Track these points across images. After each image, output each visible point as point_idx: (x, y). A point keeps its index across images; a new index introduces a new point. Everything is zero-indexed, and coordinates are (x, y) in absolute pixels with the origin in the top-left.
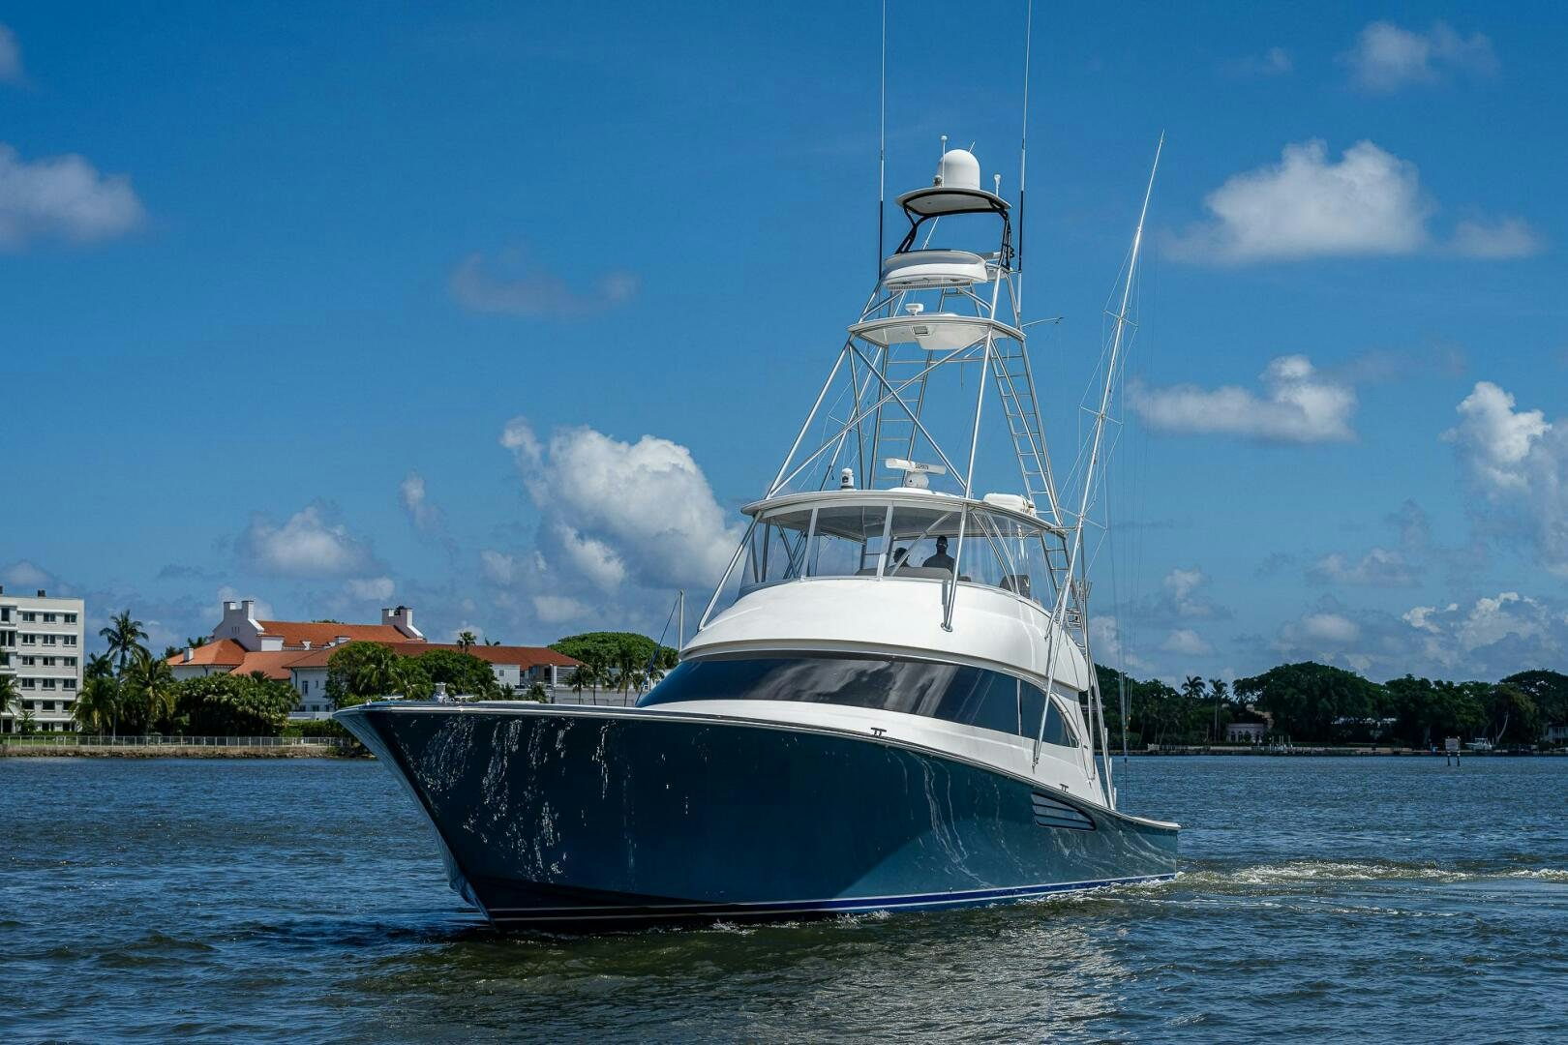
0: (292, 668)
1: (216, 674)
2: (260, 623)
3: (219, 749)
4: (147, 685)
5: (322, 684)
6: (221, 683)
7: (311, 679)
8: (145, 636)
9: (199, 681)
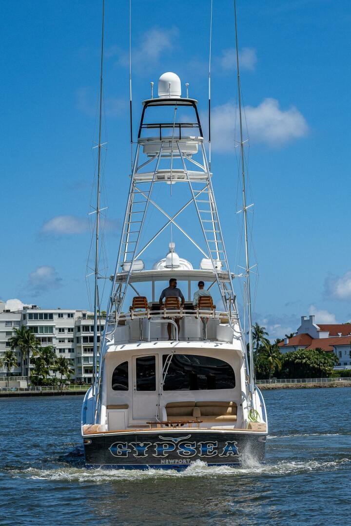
0: (334, 346)
1: (299, 350)
2: (318, 325)
3: (303, 384)
4: (269, 356)
5: (348, 353)
6: (302, 354)
7: (343, 350)
8: (267, 334)
9: (292, 353)
